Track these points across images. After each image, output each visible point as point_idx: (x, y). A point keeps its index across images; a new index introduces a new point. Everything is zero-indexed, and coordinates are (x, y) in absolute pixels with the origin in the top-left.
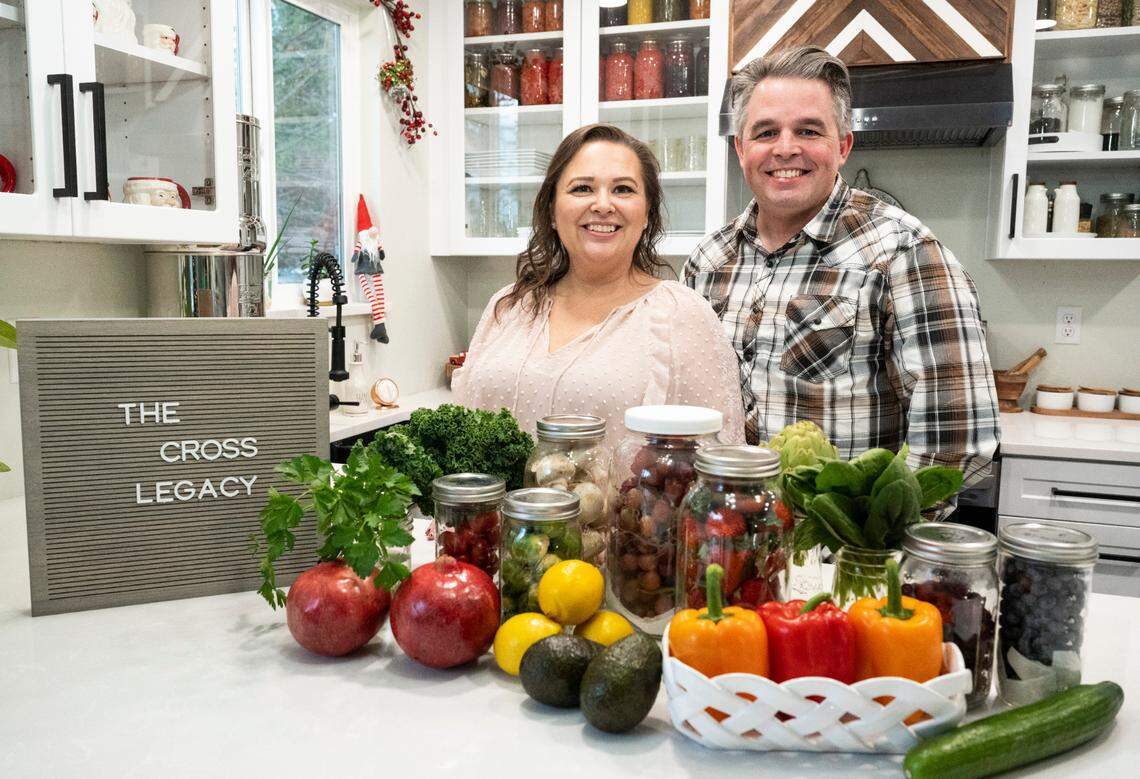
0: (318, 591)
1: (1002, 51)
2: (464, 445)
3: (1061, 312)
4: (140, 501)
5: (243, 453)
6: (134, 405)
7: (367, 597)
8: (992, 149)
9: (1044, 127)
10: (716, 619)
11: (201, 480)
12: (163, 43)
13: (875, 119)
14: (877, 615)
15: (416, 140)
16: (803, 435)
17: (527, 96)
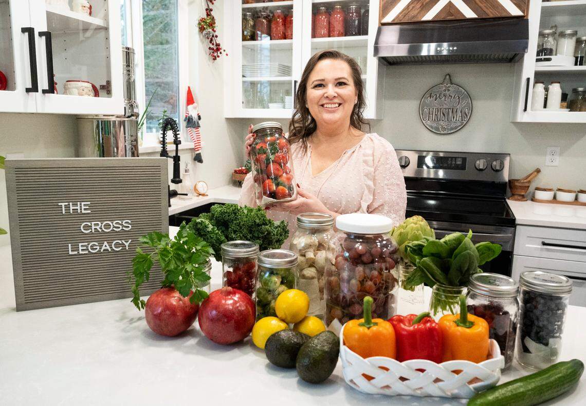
0: (161, 304)
1: (524, 13)
2: (238, 226)
3: (549, 149)
4: (71, 253)
5: (124, 228)
6: (67, 204)
7: (186, 307)
8: (516, 64)
9: (544, 53)
10: (368, 326)
11: (103, 242)
12: (84, 10)
13: (455, 48)
14: (455, 324)
15: (217, 58)
16: (416, 224)
17: (275, 35)
